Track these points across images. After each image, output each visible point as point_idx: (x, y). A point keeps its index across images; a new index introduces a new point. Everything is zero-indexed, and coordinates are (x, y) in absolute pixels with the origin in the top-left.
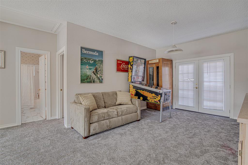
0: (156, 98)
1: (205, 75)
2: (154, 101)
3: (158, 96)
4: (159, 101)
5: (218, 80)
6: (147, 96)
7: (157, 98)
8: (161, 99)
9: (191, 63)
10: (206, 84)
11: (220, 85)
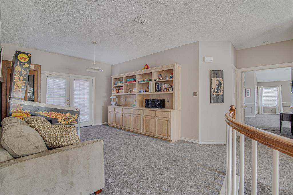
0: (71, 117)
1: (76, 92)
2: (69, 122)
3: (75, 115)
4: (75, 120)
5: (85, 97)
6: (58, 118)
7: (73, 117)
8: (78, 118)
9: (62, 78)
10: (76, 100)
11: (87, 101)
